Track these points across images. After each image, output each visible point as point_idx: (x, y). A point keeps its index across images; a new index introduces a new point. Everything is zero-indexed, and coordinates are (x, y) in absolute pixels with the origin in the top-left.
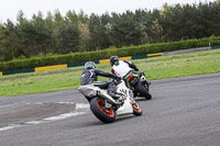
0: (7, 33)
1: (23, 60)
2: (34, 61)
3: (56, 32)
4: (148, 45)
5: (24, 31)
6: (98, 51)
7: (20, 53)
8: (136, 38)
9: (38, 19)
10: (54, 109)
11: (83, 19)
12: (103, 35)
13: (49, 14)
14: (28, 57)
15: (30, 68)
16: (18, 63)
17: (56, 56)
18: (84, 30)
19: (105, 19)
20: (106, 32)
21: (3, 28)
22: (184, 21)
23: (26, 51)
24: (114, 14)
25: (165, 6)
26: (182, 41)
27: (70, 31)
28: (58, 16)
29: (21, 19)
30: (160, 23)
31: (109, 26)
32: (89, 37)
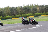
0: (21, 9)
3: (32, 9)
5: (25, 8)
6: (41, 13)
9: (28, 6)
10: (31, 26)
11: (38, 6)
12: (42, 10)
13: (30, 5)
15: (26, 17)
17: (32, 14)
18: (38, 8)
19: (43, 6)
21: (20, 8)
23: (25, 13)
24: (45, 5)
27: (35, 9)
28: (32, 5)
29: (24, 6)
31: (44, 8)
32: (39, 10)
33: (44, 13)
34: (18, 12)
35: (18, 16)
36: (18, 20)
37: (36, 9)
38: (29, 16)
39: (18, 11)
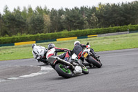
1: (7, 38)
2: (14, 38)
3: (29, 20)
4: (88, 30)
5: (8, 19)
6: (56, 33)
7: (5, 33)
8: (80, 25)
9: (17, 11)
10: (27, 70)
11: (46, 12)
13: (25, 8)
14: (10, 36)
15: (11, 43)
16: (4, 40)
17: (28, 36)
18: (47, 19)
19: (61, 12)
20: (61, 21)
22: (112, 14)
23: (9, 32)
24: (67, 9)
26: (110, 27)
27: (38, 20)
28: (30, 10)
29: (6, 11)
30: (96, 15)
31: (63, 17)
32: (50, 24)
37: (41, 21)
38: (22, 41)
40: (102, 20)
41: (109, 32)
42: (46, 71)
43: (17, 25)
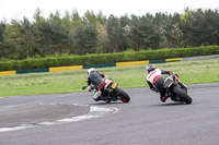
0: (22, 31)
1: (37, 59)
2: (49, 61)
3: (73, 32)
4: (167, 49)
5: (40, 29)
6: (115, 54)
7: (35, 51)
8: (155, 42)
9: (55, 18)
10: (69, 111)
11: (101, 20)
12: (121, 37)
13: (67, 13)
14: (43, 56)
15: (45, 67)
16: (33, 62)
17: (72, 57)
18: (102, 31)
19: (124, 21)
20: (124, 35)
21: (19, 26)
22: (205, 26)
23: (41, 50)
24: (134, 17)
25: (186, 10)
26: (202, 47)
27: (87, 32)
28: (76, 16)
29: (38, 18)
30: (181, 27)
31: (128, 28)
32: (106, 39)
33: (130, 52)
34: (8, 47)
35: (9, 62)
36: (11, 82)
37: (92, 35)
38: (61, 65)
39: (9, 40)
40: (189, 35)
41: (199, 54)
42: (98, 113)
43: (54, 39)
